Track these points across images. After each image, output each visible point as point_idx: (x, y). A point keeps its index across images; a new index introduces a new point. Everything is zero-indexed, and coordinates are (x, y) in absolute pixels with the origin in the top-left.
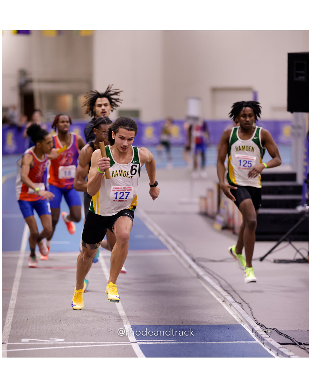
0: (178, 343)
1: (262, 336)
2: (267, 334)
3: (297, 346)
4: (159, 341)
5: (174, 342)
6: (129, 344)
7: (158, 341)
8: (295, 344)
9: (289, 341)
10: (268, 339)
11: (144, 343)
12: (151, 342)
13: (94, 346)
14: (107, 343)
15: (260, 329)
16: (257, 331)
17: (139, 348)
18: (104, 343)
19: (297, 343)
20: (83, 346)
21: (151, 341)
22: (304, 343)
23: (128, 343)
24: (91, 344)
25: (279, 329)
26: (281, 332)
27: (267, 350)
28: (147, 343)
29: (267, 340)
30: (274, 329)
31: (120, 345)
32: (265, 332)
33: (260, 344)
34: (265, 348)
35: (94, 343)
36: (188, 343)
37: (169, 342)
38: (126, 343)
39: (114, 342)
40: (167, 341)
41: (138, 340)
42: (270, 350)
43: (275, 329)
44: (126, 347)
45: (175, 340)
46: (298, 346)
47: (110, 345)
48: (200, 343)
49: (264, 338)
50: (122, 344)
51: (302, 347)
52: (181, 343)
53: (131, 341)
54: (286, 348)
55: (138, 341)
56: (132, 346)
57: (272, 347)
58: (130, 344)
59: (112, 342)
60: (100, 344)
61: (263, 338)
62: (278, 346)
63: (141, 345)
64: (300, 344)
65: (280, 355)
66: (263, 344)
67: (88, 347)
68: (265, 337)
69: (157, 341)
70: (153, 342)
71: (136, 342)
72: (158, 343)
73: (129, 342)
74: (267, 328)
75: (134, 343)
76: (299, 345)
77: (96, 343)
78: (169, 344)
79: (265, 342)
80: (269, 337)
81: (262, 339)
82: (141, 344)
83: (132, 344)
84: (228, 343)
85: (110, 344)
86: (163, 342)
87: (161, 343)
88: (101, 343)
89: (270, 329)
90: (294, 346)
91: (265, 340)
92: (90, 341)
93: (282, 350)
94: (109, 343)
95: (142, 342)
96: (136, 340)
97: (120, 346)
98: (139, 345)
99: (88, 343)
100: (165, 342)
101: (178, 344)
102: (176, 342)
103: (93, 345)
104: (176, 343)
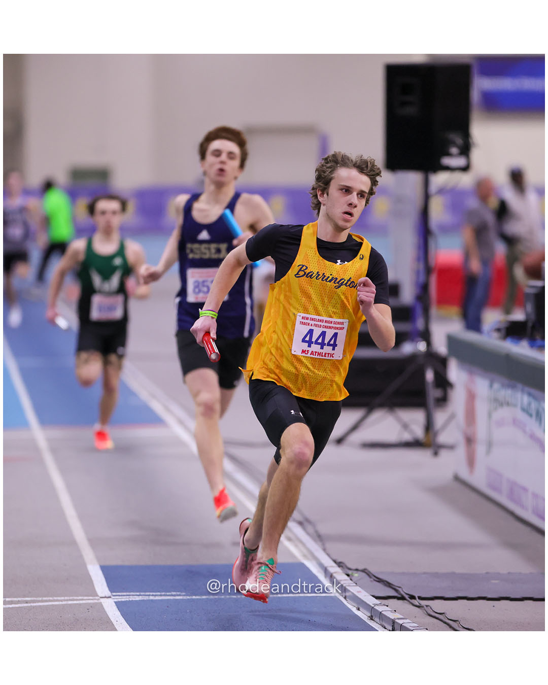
0: (188, 597)
1: (342, 583)
2: (351, 580)
3: (406, 601)
4: (153, 595)
5: (180, 595)
6: (96, 601)
7: (151, 594)
8: (402, 598)
9: (392, 593)
10: (355, 590)
11: (124, 599)
12: (137, 597)
13: (31, 606)
14: (55, 598)
15: (338, 569)
16: (334, 575)
17: (115, 608)
18: (51, 598)
19: (407, 597)
20: (11, 606)
21: (138, 594)
22: (419, 595)
23: (95, 599)
24: (27, 602)
25: (373, 570)
26: (376, 575)
27: (352, 609)
28: (132, 598)
29: (352, 591)
30: (364, 571)
31: (81, 602)
32: (348, 575)
33: (339, 599)
34: (349, 606)
35: (32, 599)
36: (206, 598)
37: (172, 595)
38: (92, 599)
39: (68, 598)
40: (168, 594)
41: (114, 594)
42: (358, 609)
43: (365, 569)
44: (91, 607)
45: (181, 592)
46: (409, 601)
47: (61, 603)
48: (228, 597)
49: (347, 587)
50: (84, 602)
51: (415, 604)
52: (194, 597)
53: (100, 594)
54: (387, 606)
55: (114, 596)
56: (103, 604)
57: (361, 604)
58: (99, 601)
59: (66, 598)
60: (42, 601)
61: (345, 588)
62: (371, 601)
63: (119, 602)
64: (413, 597)
65: (377, 619)
66: (345, 598)
67: (20, 607)
68: (349, 586)
69: (149, 595)
70: (141, 597)
71: (110, 597)
72: (151, 598)
73: (97, 598)
74: (350, 569)
75: (106, 599)
76: (409, 599)
77: (35, 599)
78: (170, 599)
79: (347, 594)
80: (355, 584)
81: (343, 588)
82: (120, 600)
83: (102, 600)
84: (279, 597)
85: (62, 601)
86: (161, 595)
87: (157, 598)
88: (44, 599)
89: (357, 570)
90: (400, 602)
91: (349, 591)
92: (24, 596)
93: (380, 609)
94: (59, 598)
95: (120, 597)
96: (108, 593)
97: (80, 604)
98: (115, 602)
99: (20, 599)
100: (164, 595)
101: (188, 599)
102: (184, 595)
103: (30, 603)
104: (185, 598)
